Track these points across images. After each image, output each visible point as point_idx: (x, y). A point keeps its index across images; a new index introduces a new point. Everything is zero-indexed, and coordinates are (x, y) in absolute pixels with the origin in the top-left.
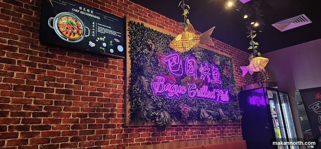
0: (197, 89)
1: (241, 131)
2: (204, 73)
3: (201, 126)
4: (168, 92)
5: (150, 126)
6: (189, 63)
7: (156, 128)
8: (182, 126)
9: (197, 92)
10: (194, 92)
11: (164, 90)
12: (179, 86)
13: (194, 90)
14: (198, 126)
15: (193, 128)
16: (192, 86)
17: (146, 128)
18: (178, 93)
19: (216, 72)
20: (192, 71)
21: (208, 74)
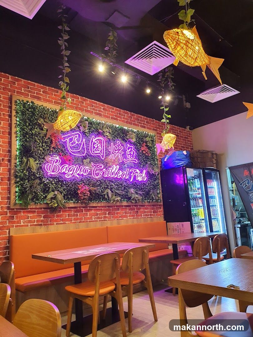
0: (104, 169)
1: (163, 212)
2: (115, 153)
3: (108, 207)
4: (64, 173)
5: (41, 208)
6: (95, 142)
7: (49, 210)
8: (83, 207)
9: (104, 173)
10: (101, 173)
11: (60, 171)
12: (79, 167)
13: (100, 170)
14: (105, 207)
15: (98, 210)
16: (98, 166)
17: (36, 210)
18: (78, 174)
19: (131, 151)
20: (99, 151)
21: (119, 153)
